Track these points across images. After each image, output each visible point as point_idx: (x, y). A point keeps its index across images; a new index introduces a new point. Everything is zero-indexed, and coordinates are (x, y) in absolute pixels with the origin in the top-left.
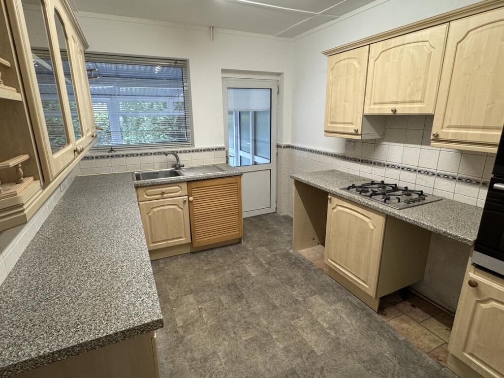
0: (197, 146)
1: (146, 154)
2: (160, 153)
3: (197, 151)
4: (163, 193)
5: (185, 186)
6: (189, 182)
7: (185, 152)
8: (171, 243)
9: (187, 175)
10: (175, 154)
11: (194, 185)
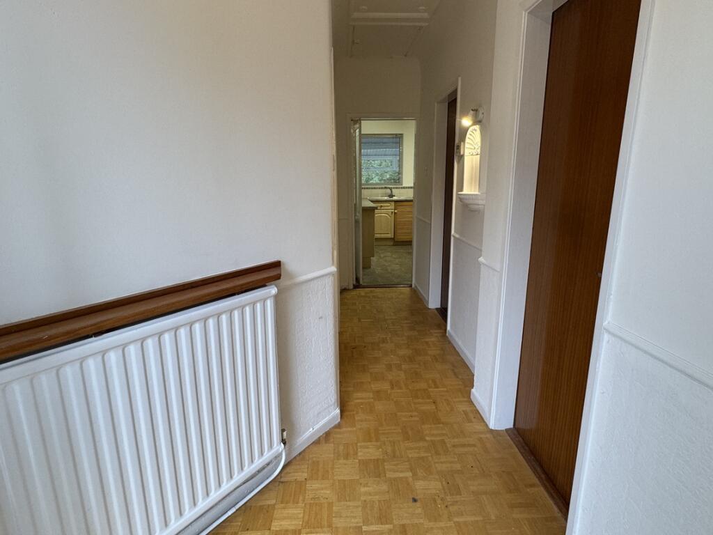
0: (404, 185)
1: (375, 188)
2: (382, 188)
3: (404, 188)
4: (381, 206)
5: (393, 204)
6: (396, 201)
7: (397, 188)
8: (383, 236)
9: (395, 198)
10: (391, 189)
11: (398, 204)
